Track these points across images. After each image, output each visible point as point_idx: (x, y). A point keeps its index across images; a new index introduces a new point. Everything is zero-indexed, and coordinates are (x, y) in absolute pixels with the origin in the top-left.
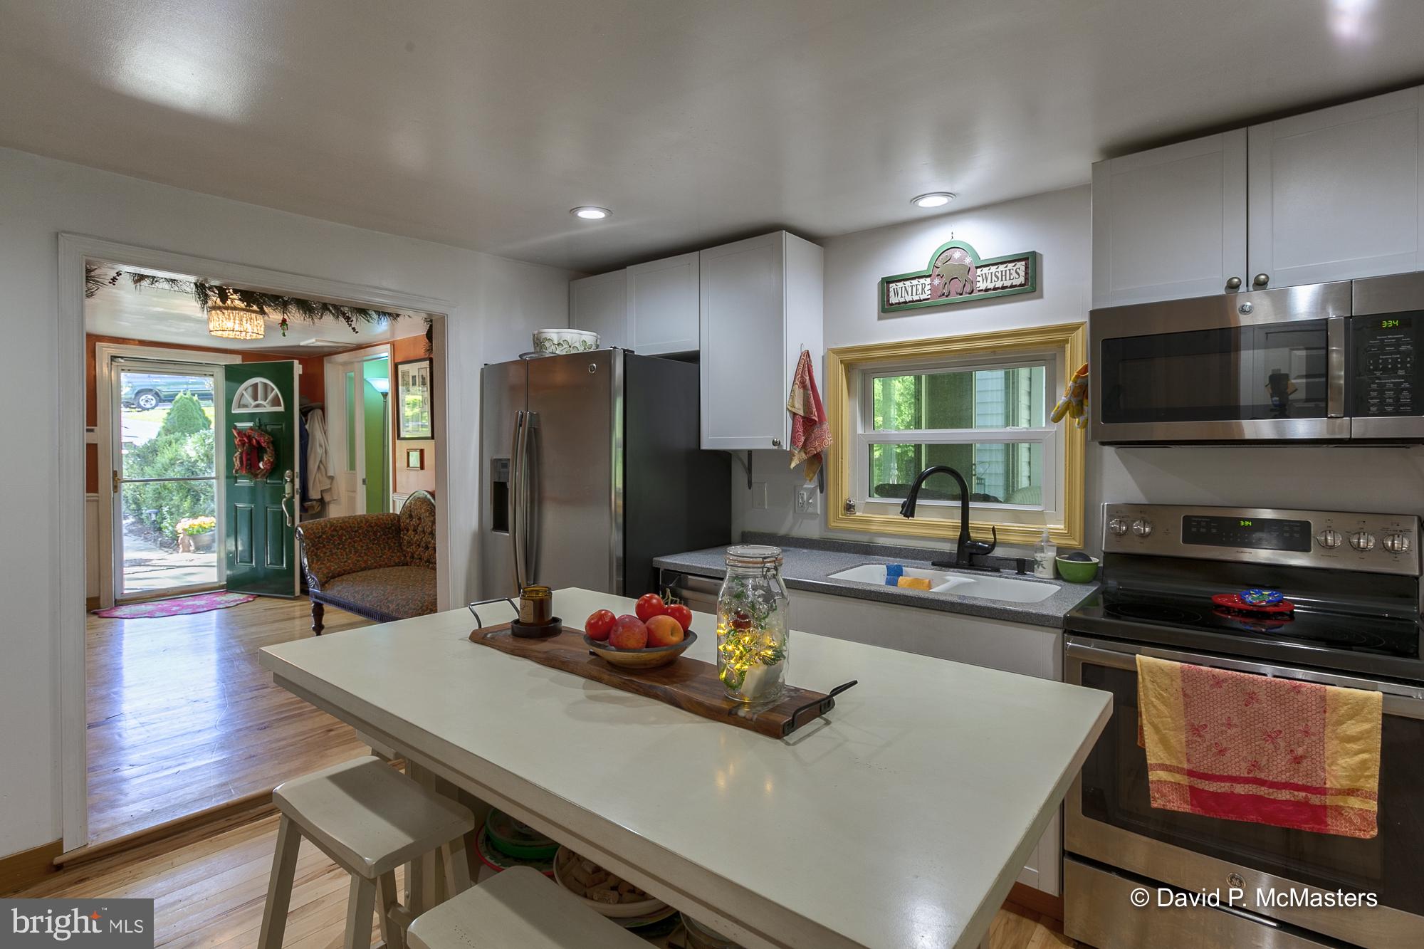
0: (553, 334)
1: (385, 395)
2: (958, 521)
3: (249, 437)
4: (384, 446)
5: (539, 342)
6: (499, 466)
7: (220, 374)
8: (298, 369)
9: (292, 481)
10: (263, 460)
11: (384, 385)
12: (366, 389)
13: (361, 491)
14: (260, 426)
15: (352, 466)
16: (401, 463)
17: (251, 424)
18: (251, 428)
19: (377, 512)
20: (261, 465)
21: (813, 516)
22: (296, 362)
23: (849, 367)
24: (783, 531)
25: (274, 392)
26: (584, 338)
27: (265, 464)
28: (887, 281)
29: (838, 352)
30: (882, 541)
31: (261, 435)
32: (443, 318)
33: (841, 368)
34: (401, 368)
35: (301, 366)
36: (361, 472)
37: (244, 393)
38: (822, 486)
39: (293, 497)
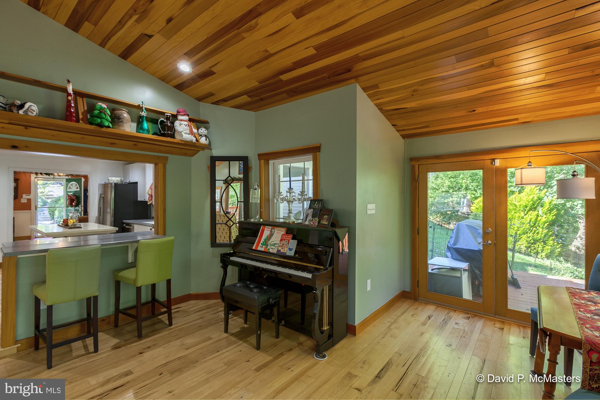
0: (110, 178)
3: (71, 197)
7: (65, 180)
8: (83, 180)
9: (81, 208)
10: (74, 202)
14: (74, 194)
17: (72, 194)
18: (71, 195)
20: (73, 204)
22: (83, 178)
25: (77, 186)
26: (117, 179)
27: (74, 203)
31: (73, 196)
35: (84, 179)
37: (70, 186)
39: (81, 212)
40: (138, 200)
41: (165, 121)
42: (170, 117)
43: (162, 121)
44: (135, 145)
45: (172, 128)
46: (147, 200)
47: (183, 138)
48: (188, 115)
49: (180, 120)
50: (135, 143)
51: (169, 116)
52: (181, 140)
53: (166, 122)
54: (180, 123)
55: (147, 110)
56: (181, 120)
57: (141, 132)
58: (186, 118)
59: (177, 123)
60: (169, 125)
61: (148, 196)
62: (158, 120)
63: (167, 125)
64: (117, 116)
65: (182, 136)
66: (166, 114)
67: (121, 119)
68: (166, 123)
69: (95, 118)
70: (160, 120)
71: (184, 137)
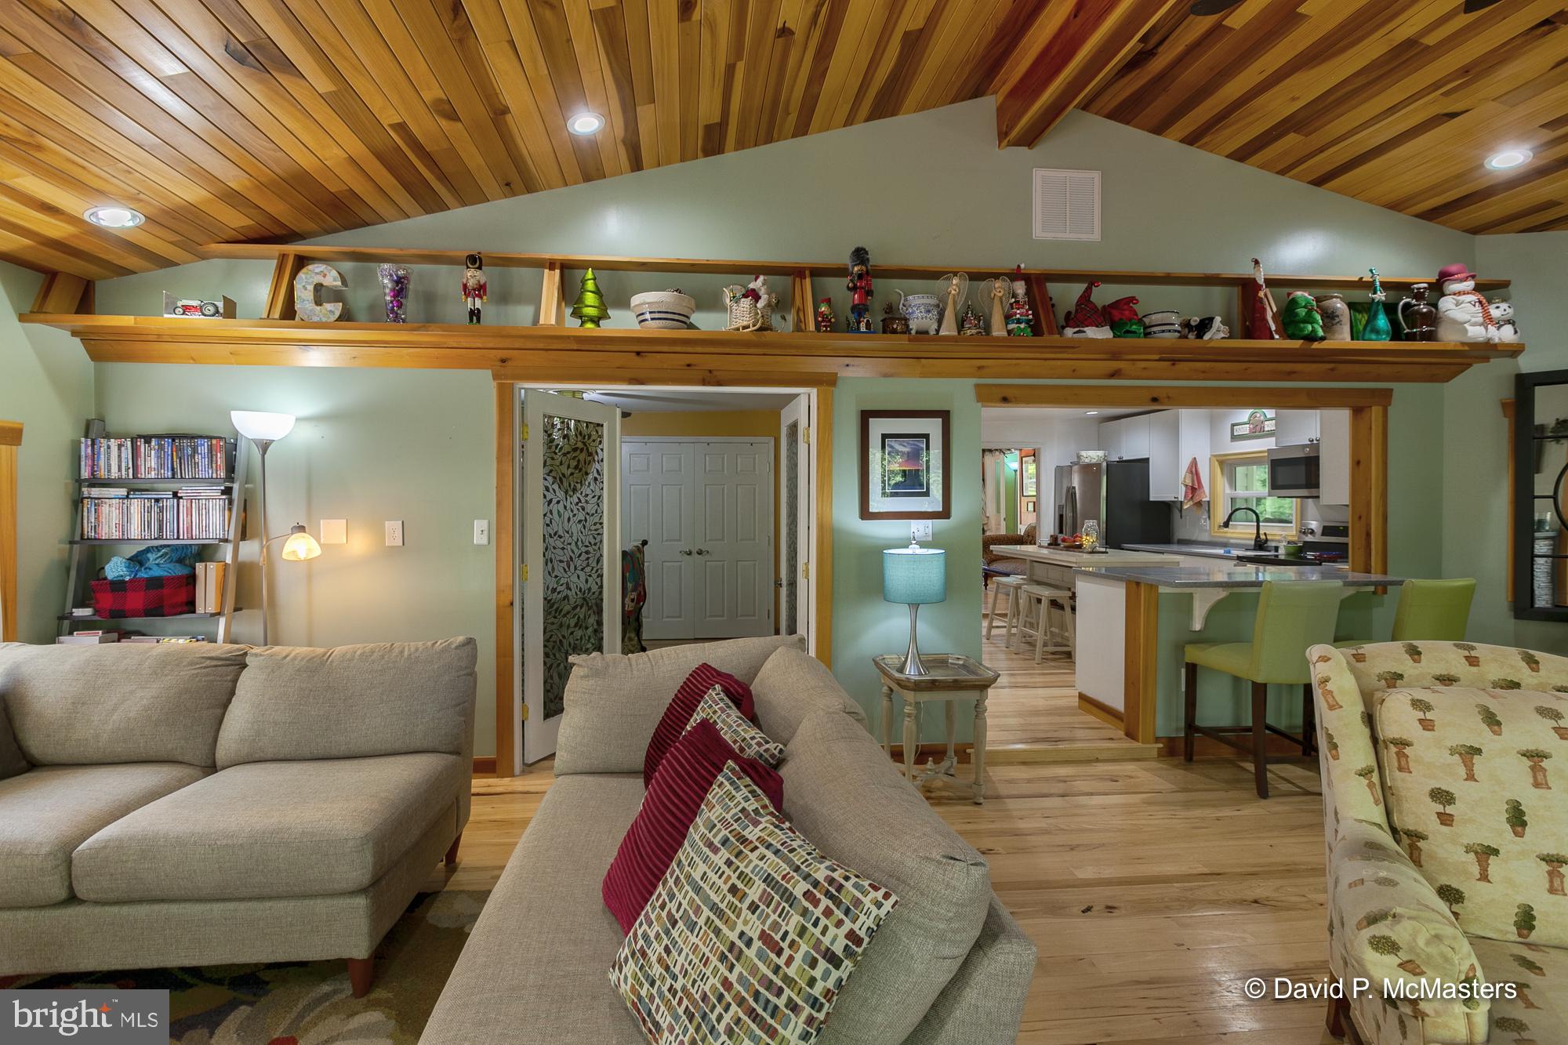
0: (1084, 453)
1: (1016, 471)
2: (1255, 532)
4: (1015, 500)
5: (1079, 457)
6: (1061, 507)
11: (1015, 465)
12: (1006, 468)
13: (1003, 524)
15: (998, 511)
16: (1024, 509)
19: (1011, 533)
21: (1206, 531)
23: (1221, 463)
24: (1194, 538)
28: (1233, 425)
29: (1215, 456)
30: (1232, 541)
32: (1039, 449)
33: (1217, 463)
34: (1024, 459)
36: (1003, 515)
38: (1209, 517)
40: (1151, 499)
41: (1414, 302)
42: (1424, 292)
43: (1407, 306)
44: (1332, 370)
45: (1433, 319)
46: (1181, 498)
47: (1469, 338)
48: (1473, 277)
49: (1455, 294)
50: (1332, 366)
51: (1424, 288)
52: (1463, 344)
53: (1415, 305)
54: (1457, 301)
55: (1385, 286)
56: (1459, 293)
57: (1373, 336)
58: (1470, 284)
59: (1446, 304)
60: (1425, 310)
61: (1184, 489)
62: (1398, 304)
63: (1419, 312)
64: (1330, 312)
65: (1466, 331)
66: (1415, 286)
67: (1338, 316)
68: (1416, 308)
69: (1302, 325)
70: (1401, 303)
71: (1469, 334)
